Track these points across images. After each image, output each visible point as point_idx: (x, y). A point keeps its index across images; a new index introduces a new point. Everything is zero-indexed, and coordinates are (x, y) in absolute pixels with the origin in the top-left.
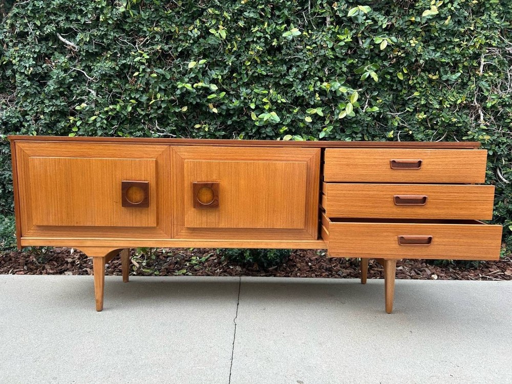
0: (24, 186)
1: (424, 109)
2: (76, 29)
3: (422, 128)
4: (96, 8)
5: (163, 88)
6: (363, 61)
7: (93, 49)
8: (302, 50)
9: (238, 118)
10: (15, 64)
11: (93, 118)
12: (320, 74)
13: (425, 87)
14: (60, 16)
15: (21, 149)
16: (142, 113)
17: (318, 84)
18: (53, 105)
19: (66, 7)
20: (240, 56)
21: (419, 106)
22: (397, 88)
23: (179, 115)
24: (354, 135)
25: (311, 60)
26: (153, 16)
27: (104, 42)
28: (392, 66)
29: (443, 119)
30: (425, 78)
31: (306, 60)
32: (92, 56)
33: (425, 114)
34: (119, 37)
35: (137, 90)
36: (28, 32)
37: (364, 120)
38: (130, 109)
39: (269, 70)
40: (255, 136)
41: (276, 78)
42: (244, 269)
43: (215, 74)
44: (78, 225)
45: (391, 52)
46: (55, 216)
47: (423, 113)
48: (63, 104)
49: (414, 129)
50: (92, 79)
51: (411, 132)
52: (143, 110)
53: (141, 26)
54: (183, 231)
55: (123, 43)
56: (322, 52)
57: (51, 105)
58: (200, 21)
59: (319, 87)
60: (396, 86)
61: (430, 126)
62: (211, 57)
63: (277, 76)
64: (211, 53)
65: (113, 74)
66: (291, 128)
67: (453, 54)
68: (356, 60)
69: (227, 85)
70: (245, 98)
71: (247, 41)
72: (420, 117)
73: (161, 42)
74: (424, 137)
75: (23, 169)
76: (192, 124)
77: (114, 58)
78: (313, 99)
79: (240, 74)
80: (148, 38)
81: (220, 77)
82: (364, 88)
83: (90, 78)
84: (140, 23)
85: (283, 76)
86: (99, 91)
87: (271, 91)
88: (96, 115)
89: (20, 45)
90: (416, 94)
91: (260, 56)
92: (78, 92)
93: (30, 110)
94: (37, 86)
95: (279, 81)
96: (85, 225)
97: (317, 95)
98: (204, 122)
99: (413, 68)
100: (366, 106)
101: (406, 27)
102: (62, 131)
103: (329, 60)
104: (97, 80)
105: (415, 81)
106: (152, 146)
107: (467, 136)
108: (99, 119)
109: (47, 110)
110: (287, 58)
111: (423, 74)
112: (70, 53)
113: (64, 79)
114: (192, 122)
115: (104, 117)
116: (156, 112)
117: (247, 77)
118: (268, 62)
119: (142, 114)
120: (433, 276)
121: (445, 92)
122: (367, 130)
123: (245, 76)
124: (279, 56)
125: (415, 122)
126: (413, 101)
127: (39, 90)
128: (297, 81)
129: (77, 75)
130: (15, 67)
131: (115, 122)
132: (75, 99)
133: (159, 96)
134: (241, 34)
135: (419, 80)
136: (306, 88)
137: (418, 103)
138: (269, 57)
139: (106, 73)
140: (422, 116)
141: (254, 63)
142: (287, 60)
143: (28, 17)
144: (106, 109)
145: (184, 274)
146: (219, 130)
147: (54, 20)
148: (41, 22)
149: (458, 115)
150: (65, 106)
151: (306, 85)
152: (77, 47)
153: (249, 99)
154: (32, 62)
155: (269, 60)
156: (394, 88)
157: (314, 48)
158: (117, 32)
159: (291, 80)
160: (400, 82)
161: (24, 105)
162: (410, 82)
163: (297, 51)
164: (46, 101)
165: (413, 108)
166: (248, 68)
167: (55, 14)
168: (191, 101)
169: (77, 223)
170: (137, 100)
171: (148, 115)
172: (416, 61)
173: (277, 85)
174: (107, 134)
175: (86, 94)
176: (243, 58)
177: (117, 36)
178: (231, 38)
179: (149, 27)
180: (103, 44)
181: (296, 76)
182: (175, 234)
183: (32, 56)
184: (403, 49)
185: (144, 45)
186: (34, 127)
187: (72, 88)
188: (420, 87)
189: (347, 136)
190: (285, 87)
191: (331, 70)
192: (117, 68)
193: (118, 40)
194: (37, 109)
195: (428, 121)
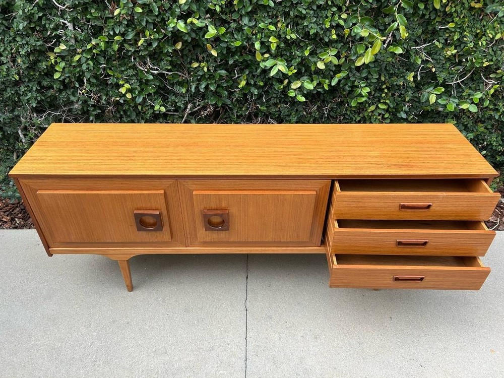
1: (456, 42)
3: (448, 64)
5: (151, 21)
11: (77, 58)
12: (339, 3)
13: (464, 17)
15: (26, 185)
16: (131, 49)
18: (27, 43)
21: (451, 38)
22: (430, 17)
24: (370, 76)
29: (474, 61)
30: (466, 5)
33: (455, 49)
35: (120, 23)
37: (383, 61)
38: (116, 47)
46: (76, 235)
47: (453, 47)
48: (39, 43)
49: (438, 66)
50: (64, 8)
51: (434, 70)
52: (131, 46)
57: (25, 44)
59: (337, 22)
60: (429, 14)
61: (457, 61)
69: (226, 14)
72: (449, 52)
74: (448, 75)
76: (189, 59)
78: (328, 35)
81: (218, 9)
82: (390, 18)
83: (61, 7)
86: (74, 21)
87: (279, 25)
88: (78, 53)
90: (451, 25)
92: (52, 26)
93: (3, 51)
95: (289, 11)
97: (334, 31)
98: (202, 55)
102: (45, 72)
104: (70, 9)
105: (453, 9)
107: (496, 73)
108: (83, 60)
109: (22, 52)
111: (464, 1)
113: (33, 14)
114: (188, 57)
115: (88, 57)
116: (146, 49)
117: (251, 4)
119: (130, 51)
121: (485, 23)
123: (249, 4)
125: (441, 57)
126: (445, 31)
127: (7, 25)
128: (312, 12)
131: (102, 60)
132: (50, 34)
133: (148, 33)
135: (459, 8)
137: (450, 36)
139: (80, 2)
140: (451, 51)
144: (89, 47)
149: (493, 50)
151: (322, 17)
153: (253, 35)
156: (427, 17)
159: (304, 12)
160: (435, 9)
162: (447, 9)
164: (18, 39)
165: (444, 41)
168: (186, 39)
170: (123, 35)
171: (137, 51)
173: (286, 15)
175: (60, 27)
181: (311, 7)
186: (14, 71)
187: (43, 22)
188: (457, 16)
190: (297, 17)
194: (12, 49)
195: (457, 56)
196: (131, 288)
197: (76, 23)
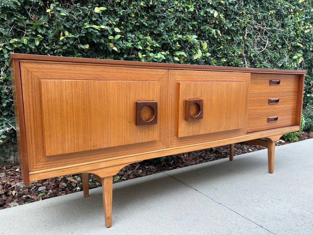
0: (32, 114)
1: (225, 56)
8: (165, 11)
12: (177, 29)
15: (28, 71)
16: (47, 47)
17: (178, 35)
23: (79, 51)
25: (172, 18)
30: (225, 38)
31: (169, 18)
38: (37, 43)
44: (95, 148)
45: (211, 20)
46: (71, 142)
47: (225, 58)
54: (175, 141)
56: (178, 14)
59: (179, 38)
63: (152, 27)
65: (15, 8)
67: (237, 25)
72: (224, 61)
75: (30, 94)
81: (114, 23)
85: (155, 28)
95: (153, 31)
96: (102, 147)
97: (178, 43)
101: (217, 6)
103: (181, 20)
105: (221, 40)
106: (155, 70)
110: (158, 15)
111: (224, 36)
118: (145, 16)
119: (47, 49)
120: (249, 150)
121: (233, 47)
123: (130, 25)
124: (152, 13)
125: (221, 64)
126: (219, 51)
128: (165, 32)
133: (67, 33)
135: (223, 39)
137: (222, 53)
138: (145, 13)
141: (136, 16)
142: (158, 17)
144: (11, 42)
151: (170, 35)
159: (162, 31)
162: (218, 40)
168: (94, 40)
169: (94, 146)
170: (43, 35)
171: (53, 50)
176: (128, 11)
181: (165, 29)
182: (170, 144)
188: (223, 43)
192: (19, 4)
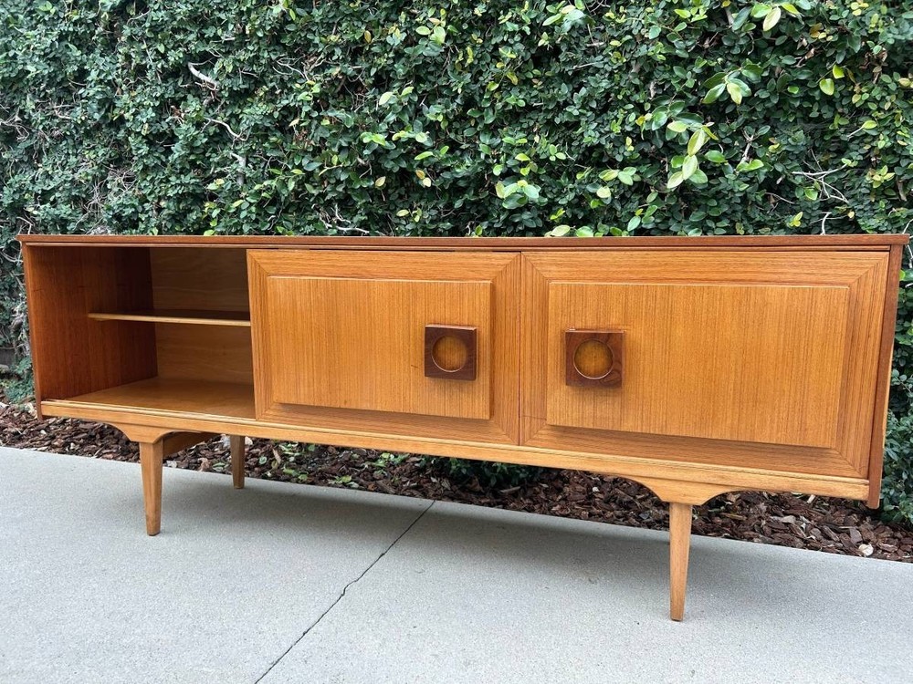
1: (889, 158)
2: (215, 53)
3: (882, 204)
4: (241, 13)
5: (344, 144)
6: (735, 59)
7: (240, 84)
8: (603, 50)
9: (476, 194)
10: (128, 120)
11: (237, 203)
12: (638, 98)
13: (890, 110)
14: (191, 32)
16: (314, 191)
17: (632, 117)
18: (181, 184)
19: (199, 17)
20: (480, 73)
21: (875, 152)
22: (821, 116)
23: (373, 192)
24: (711, 224)
25: (620, 68)
26: (331, 15)
27: (253, 71)
28: (809, 64)
30: (893, 87)
31: (609, 69)
32: (241, 97)
33: (891, 170)
34: (278, 59)
35: (305, 152)
36: (146, 64)
37: (732, 191)
38: (292, 185)
39: (536, 96)
40: (505, 230)
41: (547, 111)
42: (455, 487)
43: (434, 112)
45: (804, 34)
47: (885, 168)
48: (193, 181)
49: (861, 207)
50: (238, 136)
51: (851, 215)
52: (315, 187)
53: (310, 36)
55: (285, 69)
56: (643, 50)
57: (179, 185)
58: (408, 13)
59: (633, 124)
60: (819, 111)
61: (904, 198)
62: (430, 82)
63: (550, 108)
64: (431, 73)
65: (269, 125)
66: (576, 211)
68: (720, 60)
69: (457, 133)
70: (487, 156)
71: (493, 42)
72: (877, 178)
73: (344, 60)
74: (886, 224)
77: (271, 97)
78: (622, 151)
79: (481, 110)
80: (322, 56)
81: (440, 118)
82: (740, 120)
83: (235, 135)
84: (309, 30)
85: (561, 107)
86: (249, 155)
87: (537, 139)
88: (242, 198)
89: (140, 87)
90: (869, 125)
91: (519, 70)
92: (216, 160)
93: (150, 194)
94: (161, 153)
95: (553, 117)
97: (629, 141)
99: (860, 67)
100: (745, 159)
102: (196, 227)
103: (659, 65)
104: (245, 137)
105: (866, 96)
108: (245, 206)
109: (171, 193)
110: (569, 70)
111: (886, 78)
112: (210, 95)
113: (195, 138)
114: (397, 206)
115: (252, 201)
116: (334, 190)
117: (493, 113)
118: (535, 81)
119: (313, 195)
120: (863, 546)
122: (745, 212)
123: (491, 113)
124: (556, 68)
125: (863, 190)
126: (862, 142)
127: (164, 160)
128: (589, 114)
129: (218, 131)
130: (128, 125)
131: (272, 211)
132: (213, 173)
133: (335, 160)
134: (483, 31)
135: (877, 93)
136: (607, 129)
137: (873, 147)
138: (536, 72)
139: (256, 124)
140: (882, 175)
141: (505, 86)
142: (570, 73)
143: (148, 39)
144: (257, 187)
145: (345, 485)
146: (443, 220)
147: (182, 41)
148: (165, 46)
150: (197, 185)
151: (608, 120)
152: (216, 84)
153: (495, 157)
154: (151, 114)
155: (537, 77)
156: (814, 114)
157: (628, 42)
158: (274, 50)
160: (829, 100)
161: (142, 185)
162: (855, 99)
163: (594, 52)
164: (173, 178)
165: (861, 158)
166: (496, 96)
167: (185, 30)
168: (390, 167)
170: (303, 169)
171: (323, 195)
172: (867, 49)
173: (548, 127)
174: (258, 231)
175: (228, 163)
176: (485, 78)
177: (274, 57)
178: (465, 41)
179: (324, 36)
180: (255, 75)
181: (587, 104)
183: (152, 104)
184: (835, 23)
185: (317, 70)
186: (154, 221)
187: (208, 155)
188: (879, 109)
189: (693, 226)
190: (569, 129)
191: (663, 86)
192: (276, 115)
193: (276, 65)
194: (159, 192)
195: (900, 187)
196: (155, 531)
197: (251, 160)
